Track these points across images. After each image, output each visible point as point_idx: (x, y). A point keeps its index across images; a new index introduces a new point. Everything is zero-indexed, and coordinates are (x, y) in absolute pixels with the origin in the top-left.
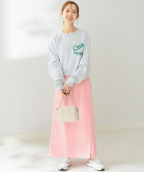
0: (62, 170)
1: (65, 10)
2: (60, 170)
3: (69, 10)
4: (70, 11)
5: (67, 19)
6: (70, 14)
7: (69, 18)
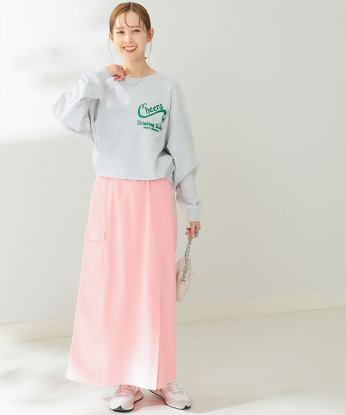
0: (120, 410)
1: (115, 31)
2: (115, 410)
3: (124, 30)
4: (127, 30)
5: (125, 51)
6: (126, 38)
7: (129, 49)
